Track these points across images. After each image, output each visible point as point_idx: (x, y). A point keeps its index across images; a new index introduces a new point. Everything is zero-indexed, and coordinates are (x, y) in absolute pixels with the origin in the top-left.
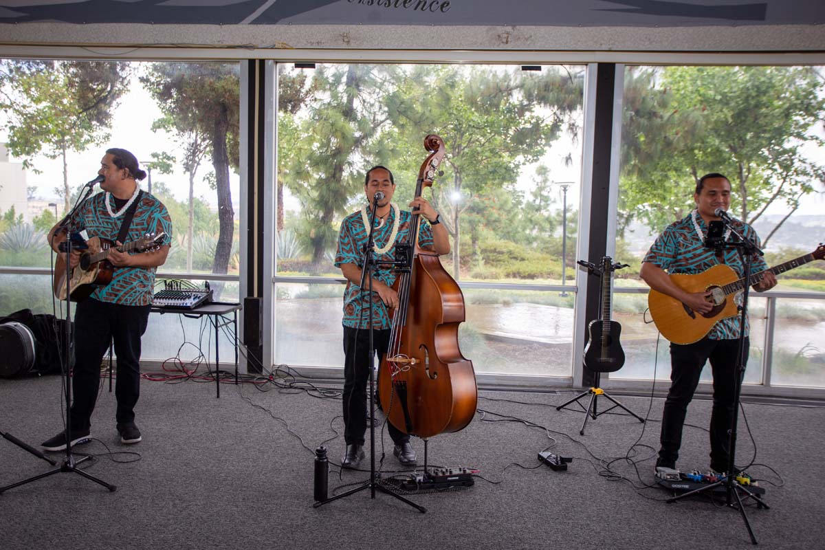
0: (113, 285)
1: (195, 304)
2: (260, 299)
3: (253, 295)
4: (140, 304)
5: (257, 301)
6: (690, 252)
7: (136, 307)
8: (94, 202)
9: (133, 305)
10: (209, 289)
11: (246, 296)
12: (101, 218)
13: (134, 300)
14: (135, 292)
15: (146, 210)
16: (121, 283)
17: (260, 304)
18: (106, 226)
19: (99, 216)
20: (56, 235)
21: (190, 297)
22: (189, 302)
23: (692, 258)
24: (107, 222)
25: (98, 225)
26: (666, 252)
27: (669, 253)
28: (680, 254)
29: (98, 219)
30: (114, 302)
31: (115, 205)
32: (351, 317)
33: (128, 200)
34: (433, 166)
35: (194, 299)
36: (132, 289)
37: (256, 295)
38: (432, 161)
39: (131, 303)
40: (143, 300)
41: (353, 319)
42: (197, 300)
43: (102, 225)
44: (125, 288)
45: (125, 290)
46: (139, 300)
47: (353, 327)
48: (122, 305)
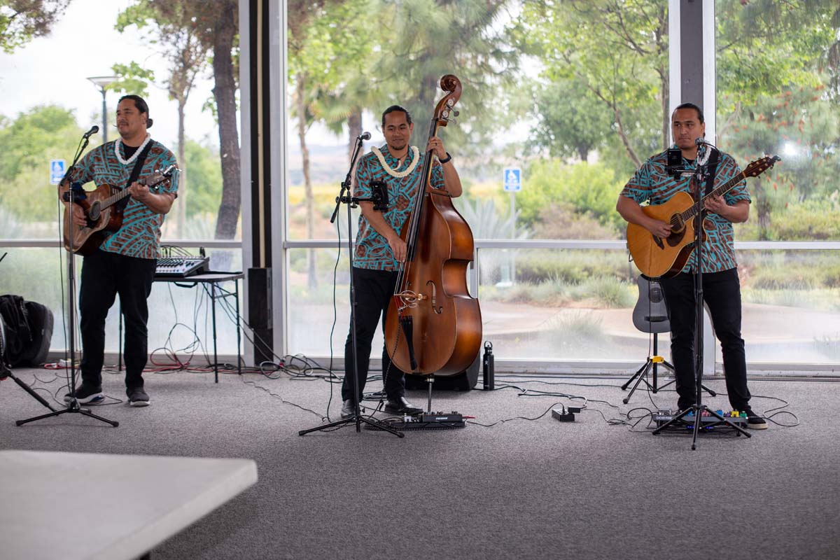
0: (119, 235)
1: (189, 271)
2: (268, 271)
3: (259, 265)
4: (144, 256)
5: (264, 271)
6: (664, 184)
7: (140, 259)
8: (103, 150)
9: (137, 256)
10: (204, 255)
11: (251, 266)
12: (110, 166)
13: (138, 251)
14: (139, 243)
15: (154, 158)
16: (126, 233)
17: (268, 276)
18: (114, 174)
19: (108, 164)
20: (62, 185)
21: (182, 264)
22: (181, 269)
23: (666, 191)
24: (115, 170)
25: (106, 172)
26: (641, 185)
27: (644, 185)
28: (655, 187)
29: (107, 167)
30: (119, 252)
31: (124, 153)
32: (362, 258)
33: (138, 147)
34: (448, 106)
35: (187, 266)
36: (137, 239)
37: (262, 265)
38: (447, 101)
39: (135, 255)
40: (147, 253)
41: (364, 260)
42: (190, 267)
43: (110, 173)
44: (129, 238)
45: (130, 241)
46: (143, 252)
47: (364, 268)
48: (126, 256)
